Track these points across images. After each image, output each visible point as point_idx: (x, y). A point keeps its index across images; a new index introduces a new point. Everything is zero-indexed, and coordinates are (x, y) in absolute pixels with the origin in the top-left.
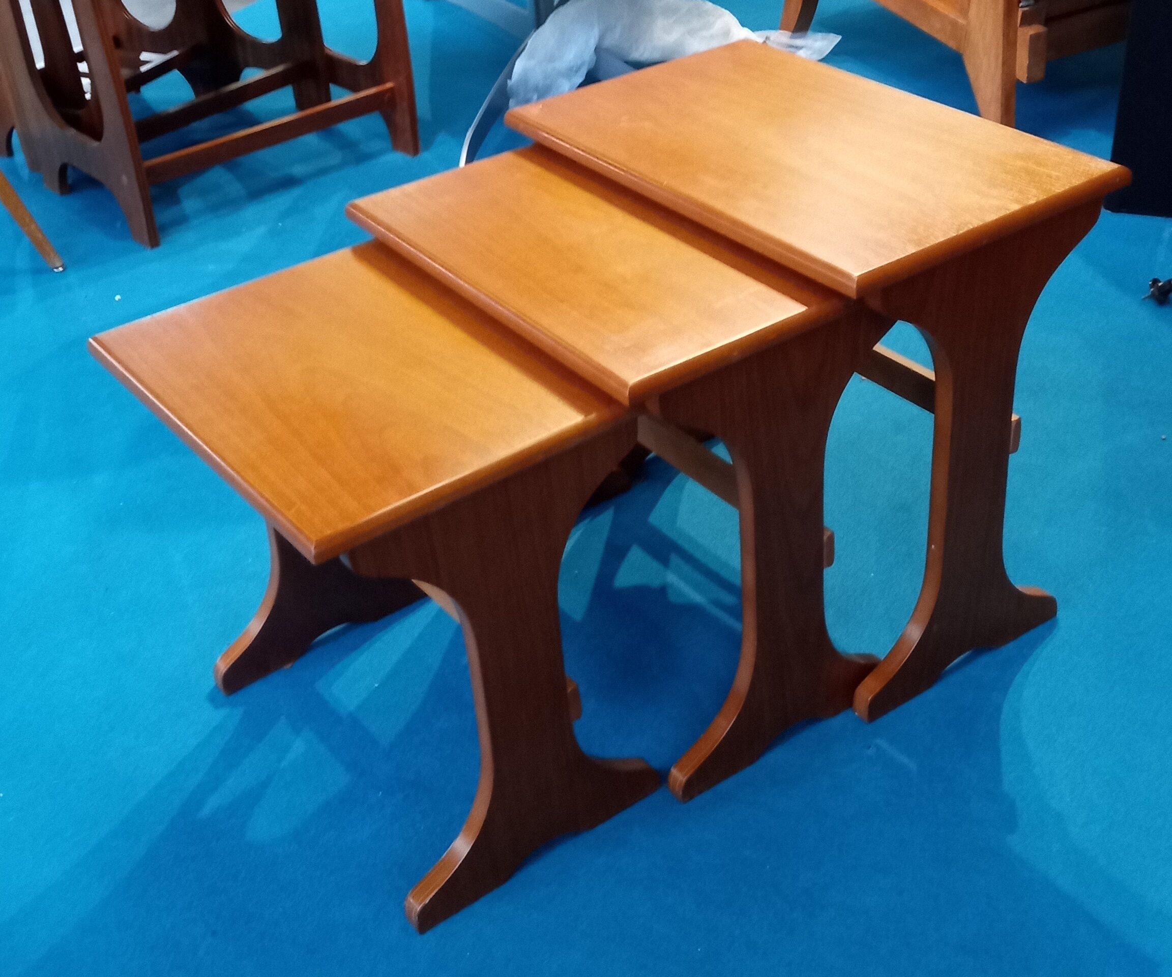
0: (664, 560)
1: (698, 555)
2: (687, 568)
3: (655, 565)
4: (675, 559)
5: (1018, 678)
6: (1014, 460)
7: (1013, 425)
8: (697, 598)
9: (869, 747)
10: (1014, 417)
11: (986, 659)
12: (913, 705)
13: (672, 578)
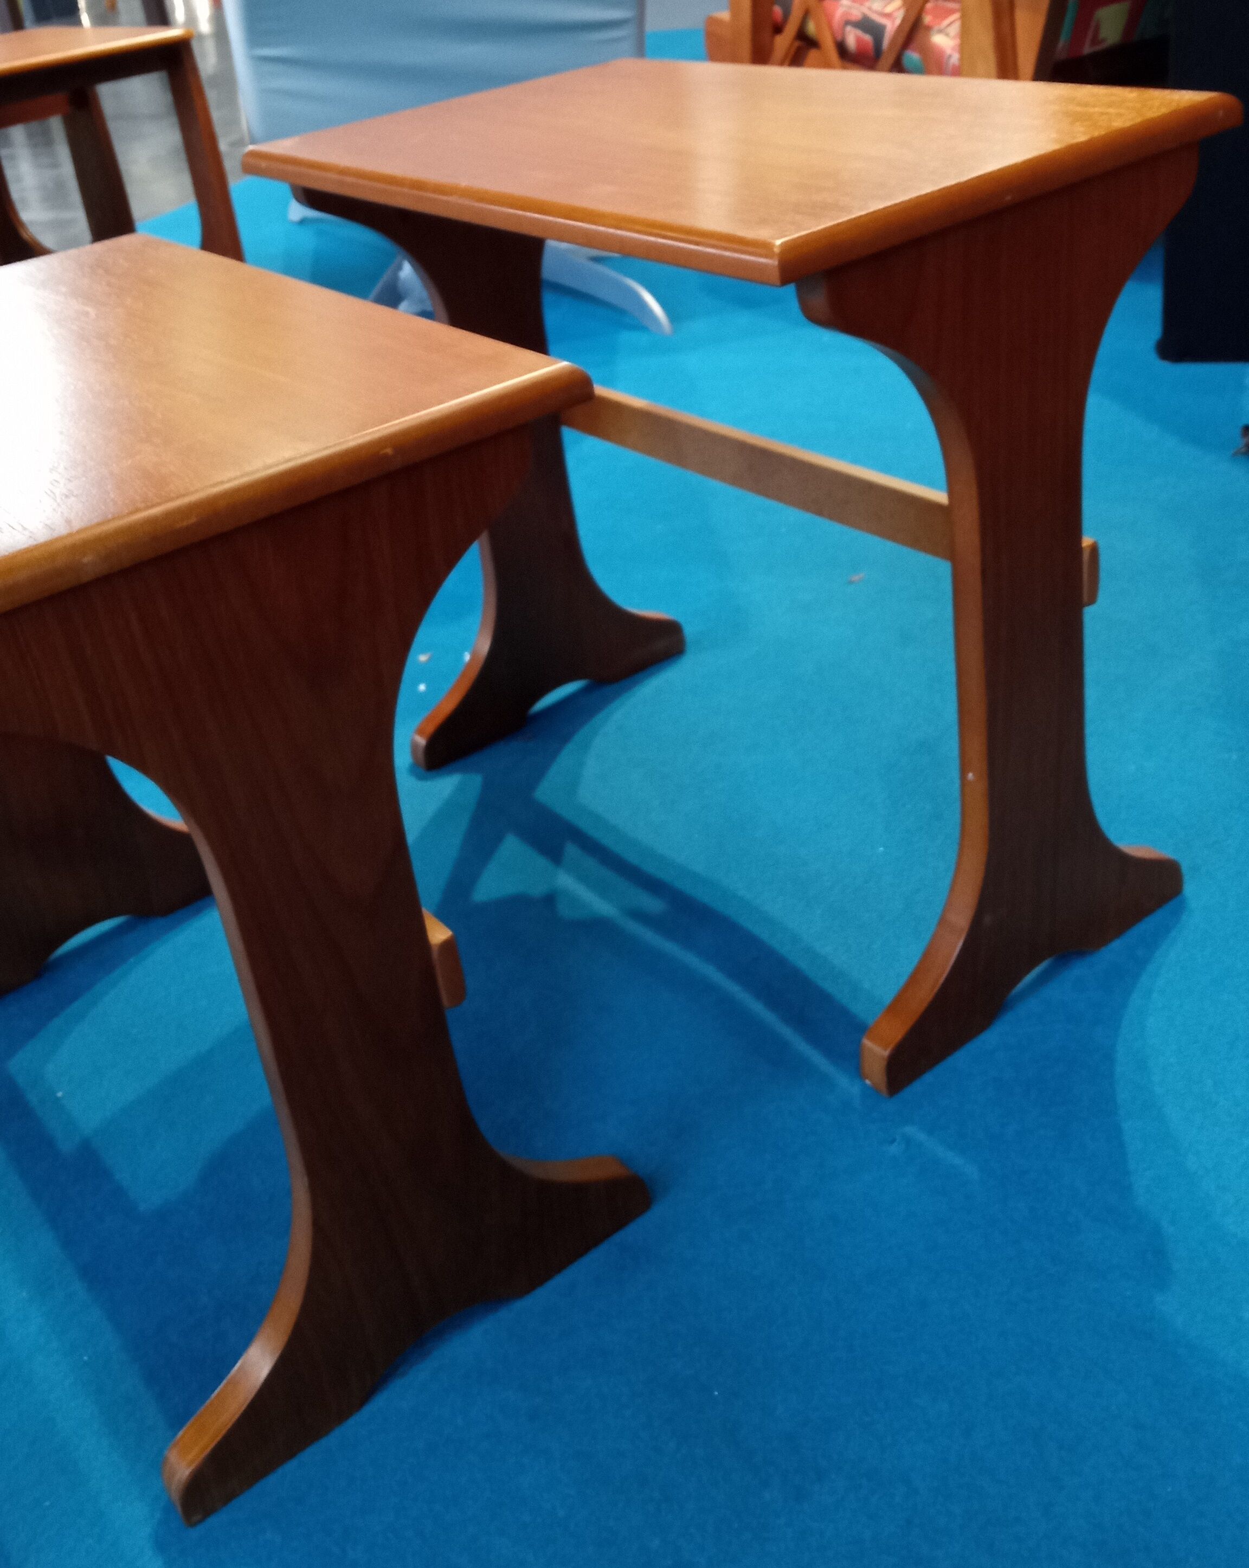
0: (554, 855)
1: (607, 841)
2: (590, 863)
3: (542, 862)
4: (571, 851)
5: (1136, 999)
6: (1091, 616)
7: (1086, 556)
8: (603, 907)
9: (893, 1141)
10: (1087, 541)
11: (1080, 970)
12: (961, 1059)
13: (565, 881)
